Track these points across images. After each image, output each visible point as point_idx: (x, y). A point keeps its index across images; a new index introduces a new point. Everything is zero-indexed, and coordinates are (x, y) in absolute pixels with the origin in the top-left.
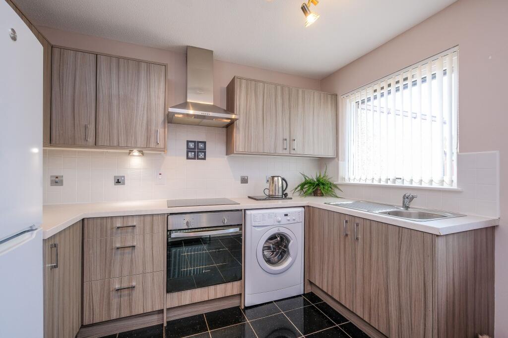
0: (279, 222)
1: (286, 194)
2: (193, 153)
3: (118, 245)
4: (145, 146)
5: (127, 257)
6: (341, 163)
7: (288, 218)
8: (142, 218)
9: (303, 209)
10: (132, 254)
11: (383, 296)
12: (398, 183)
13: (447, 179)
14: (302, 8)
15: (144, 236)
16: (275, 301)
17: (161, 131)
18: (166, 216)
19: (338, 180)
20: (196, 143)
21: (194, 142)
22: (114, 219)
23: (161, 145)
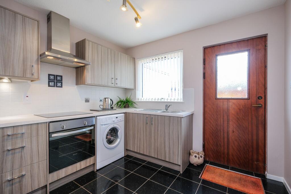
0: (114, 121)
1: (112, 107)
2: (53, 83)
3: (9, 148)
4: (22, 76)
5: (18, 155)
6: (137, 91)
7: (118, 119)
8: (29, 126)
9: (123, 114)
10: (21, 152)
11: (163, 145)
12: (163, 100)
13: (179, 98)
14: (135, 19)
15: (31, 139)
16: (112, 163)
17: (35, 66)
18: (48, 124)
19: (135, 100)
20: (56, 76)
21: (54, 75)
22: (5, 130)
23: (36, 76)
